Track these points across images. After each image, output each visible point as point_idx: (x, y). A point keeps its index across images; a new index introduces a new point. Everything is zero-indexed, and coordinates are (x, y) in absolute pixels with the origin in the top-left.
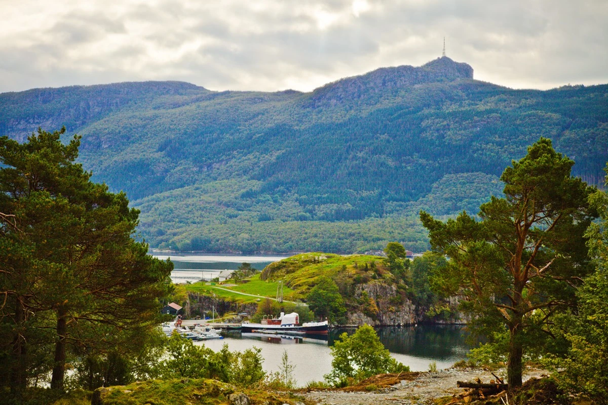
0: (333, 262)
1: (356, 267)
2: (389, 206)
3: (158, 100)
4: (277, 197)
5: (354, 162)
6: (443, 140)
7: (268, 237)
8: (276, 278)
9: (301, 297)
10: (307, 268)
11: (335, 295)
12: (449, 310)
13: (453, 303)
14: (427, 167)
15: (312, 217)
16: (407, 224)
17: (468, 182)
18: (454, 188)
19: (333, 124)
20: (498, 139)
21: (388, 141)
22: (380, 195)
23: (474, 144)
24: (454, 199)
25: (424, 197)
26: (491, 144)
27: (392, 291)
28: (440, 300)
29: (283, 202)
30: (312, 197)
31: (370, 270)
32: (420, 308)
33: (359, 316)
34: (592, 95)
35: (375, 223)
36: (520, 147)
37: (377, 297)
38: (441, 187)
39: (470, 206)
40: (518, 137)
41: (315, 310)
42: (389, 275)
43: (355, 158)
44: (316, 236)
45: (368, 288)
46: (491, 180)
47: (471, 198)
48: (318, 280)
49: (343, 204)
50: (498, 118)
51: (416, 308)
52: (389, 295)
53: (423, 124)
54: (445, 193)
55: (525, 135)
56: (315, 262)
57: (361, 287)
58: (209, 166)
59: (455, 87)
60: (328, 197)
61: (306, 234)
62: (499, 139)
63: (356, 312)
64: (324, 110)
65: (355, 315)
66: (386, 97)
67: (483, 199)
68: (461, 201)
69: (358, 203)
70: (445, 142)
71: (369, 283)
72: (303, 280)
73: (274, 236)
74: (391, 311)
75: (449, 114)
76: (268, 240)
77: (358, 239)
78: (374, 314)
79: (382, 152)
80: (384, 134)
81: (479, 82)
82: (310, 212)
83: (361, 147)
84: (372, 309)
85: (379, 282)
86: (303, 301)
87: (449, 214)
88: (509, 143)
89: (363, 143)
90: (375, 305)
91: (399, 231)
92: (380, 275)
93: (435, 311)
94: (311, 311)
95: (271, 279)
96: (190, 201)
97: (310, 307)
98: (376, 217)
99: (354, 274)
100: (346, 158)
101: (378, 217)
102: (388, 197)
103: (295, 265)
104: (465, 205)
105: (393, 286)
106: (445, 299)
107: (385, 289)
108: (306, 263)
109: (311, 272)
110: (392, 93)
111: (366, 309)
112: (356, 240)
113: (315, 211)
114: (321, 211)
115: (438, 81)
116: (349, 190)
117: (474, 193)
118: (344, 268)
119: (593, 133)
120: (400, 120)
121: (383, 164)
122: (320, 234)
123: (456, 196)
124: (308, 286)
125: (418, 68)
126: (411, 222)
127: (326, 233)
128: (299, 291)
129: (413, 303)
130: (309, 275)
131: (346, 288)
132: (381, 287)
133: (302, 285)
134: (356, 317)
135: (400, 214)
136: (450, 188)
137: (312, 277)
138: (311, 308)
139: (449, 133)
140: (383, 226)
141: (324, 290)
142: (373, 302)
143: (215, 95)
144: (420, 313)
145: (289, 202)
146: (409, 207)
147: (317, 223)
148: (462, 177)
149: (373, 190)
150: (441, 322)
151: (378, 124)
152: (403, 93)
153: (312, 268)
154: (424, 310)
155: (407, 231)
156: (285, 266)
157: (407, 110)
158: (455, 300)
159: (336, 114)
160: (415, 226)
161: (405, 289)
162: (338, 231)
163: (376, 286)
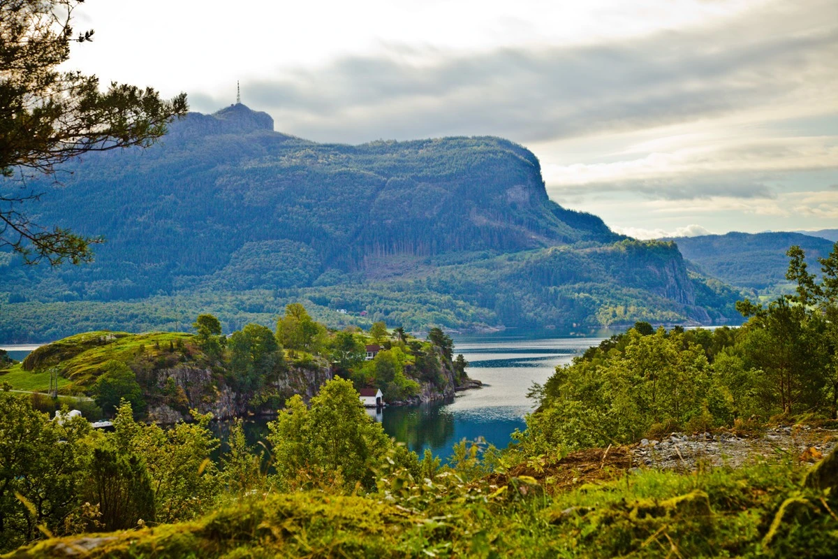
0: (126, 343)
1: (157, 348)
2: (179, 281)
4: (33, 272)
5: (134, 229)
6: (242, 202)
7: (24, 322)
8: (46, 366)
9: (84, 390)
10: (89, 351)
11: (131, 385)
12: (278, 396)
13: (283, 387)
14: (224, 234)
15: (81, 296)
16: (202, 302)
17: (272, 251)
18: (257, 259)
19: (104, 182)
20: (305, 201)
21: (175, 203)
22: (168, 267)
23: (278, 206)
24: (258, 271)
25: (221, 269)
26: (298, 206)
27: (206, 376)
28: (267, 384)
29: (41, 278)
30: (81, 271)
31: (176, 350)
32: (242, 395)
33: (163, 410)
34: (407, 152)
35: (163, 302)
36: (331, 210)
37: (186, 384)
38: (242, 257)
39: (276, 279)
40: (329, 198)
41: (103, 405)
42: (201, 356)
43: (134, 223)
44: (87, 319)
45: (173, 375)
46: (299, 249)
47: (277, 269)
48: (106, 366)
49: (120, 280)
50: (305, 176)
51: (236, 396)
52: (201, 381)
53: (218, 183)
54: (247, 264)
55: (336, 196)
56: (100, 343)
57: (165, 373)
59: (253, 140)
60: (101, 272)
61: (74, 317)
62: (307, 201)
63: (159, 406)
64: (92, 165)
65: (158, 409)
66: (171, 150)
67: (291, 270)
68: (265, 273)
69: (139, 278)
70: (243, 203)
71: (176, 367)
72: (86, 367)
73: (31, 320)
74: (205, 402)
75: (248, 171)
76: (23, 326)
77: (142, 322)
78: (183, 407)
79: (168, 216)
80: (170, 195)
81: (281, 134)
82: (78, 290)
83: (141, 210)
84: (182, 400)
85: (189, 365)
86: (87, 394)
87: (252, 289)
88: (319, 205)
89: (144, 205)
90: (185, 395)
91: (193, 310)
92: (190, 356)
93: (261, 399)
94: (99, 407)
95: (39, 368)
97: (96, 401)
98: (162, 295)
99: (156, 357)
100: (123, 224)
101: (165, 295)
102: (177, 270)
103: (73, 349)
104: (271, 278)
105: (207, 370)
106: (273, 383)
107: (196, 373)
108: (88, 346)
109: (95, 356)
110: (178, 146)
111: (172, 401)
112: (140, 322)
113: (84, 289)
114: (93, 289)
115: (233, 132)
116: (127, 262)
117: (280, 264)
118: (142, 349)
119: (410, 194)
120: (189, 178)
121: (168, 231)
122: (92, 317)
123: (260, 268)
124: (93, 374)
125: (208, 116)
126: (208, 299)
127: (100, 315)
128: (80, 381)
129: (233, 390)
130: (93, 359)
131: (144, 375)
132: (192, 371)
133: (84, 374)
134: (159, 412)
135: (193, 290)
136: (251, 258)
137: (97, 363)
138: (98, 403)
139: (248, 193)
140: (173, 305)
141: (115, 378)
142: (181, 391)
144: (242, 401)
145: (50, 279)
146: (203, 282)
147: (88, 303)
148: (265, 245)
149: (159, 262)
150: (268, 412)
151: (162, 182)
152: (191, 146)
153: (97, 352)
154: (247, 399)
155: (203, 310)
156: (58, 351)
157: (197, 166)
158: (285, 384)
159: (108, 170)
160: (212, 305)
161: (223, 373)
162: (117, 312)
163: (185, 370)
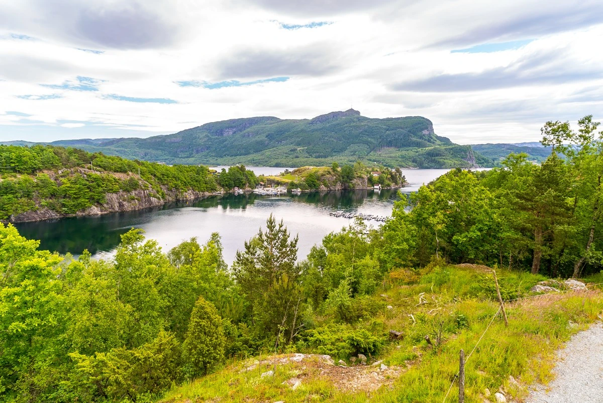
2: (334, 154)
3: (266, 122)
6: (351, 134)
14: (346, 142)
19: (318, 129)
22: (332, 150)
23: (360, 135)
25: (345, 151)
27: (334, 179)
31: (326, 172)
33: (323, 187)
34: (395, 121)
35: (330, 159)
36: (374, 136)
37: (329, 181)
38: (350, 148)
40: (373, 133)
42: (333, 173)
43: (324, 139)
45: (325, 178)
46: (364, 146)
49: (320, 154)
50: (367, 127)
51: (341, 184)
53: (345, 129)
54: (351, 150)
55: (375, 132)
57: (323, 177)
58: (281, 142)
59: (355, 118)
62: (367, 134)
64: (315, 125)
65: (321, 187)
66: (334, 121)
69: (325, 153)
71: (326, 176)
72: (304, 175)
75: (353, 126)
78: (328, 186)
80: (333, 132)
81: (363, 117)
82: (311, 155)
85: (330, 176)
88: (370, 135)
89: (327, 134)
90: (328, 183)
92: (330, 173)
96: (275, 152)
98: (330, 157)
100: (322, 139)
102: (334, 151)
103: (302, 170)
104: (358, 154)
105: (334, 177)
106: (351, 181)
107: (331, 178)
108: (306, 169)
109: (307, 172)
110: (336, 120)
114: (314, 155)
115: (350, 116)
116: (322, 149)
118: (318, 171)
119: (395, 132)
121: (333, 141)
124: (306, 177)
125: (344, 112)
128: (303, 178)
131: (318, 177)
136: (353, 149)
137: (307, 174)
139: (353, 131)
140: (332, 160)
141: (311, 178)
143: (283, 120)
148: (356, 145)
151: (332, 129)
152: (339, 119)
154: (344, 185)
156: (298, 171)
157: (340, 124)
158: (354, 182)
159: (319, 126)
161: (338, 178)
163: (328, 177)
